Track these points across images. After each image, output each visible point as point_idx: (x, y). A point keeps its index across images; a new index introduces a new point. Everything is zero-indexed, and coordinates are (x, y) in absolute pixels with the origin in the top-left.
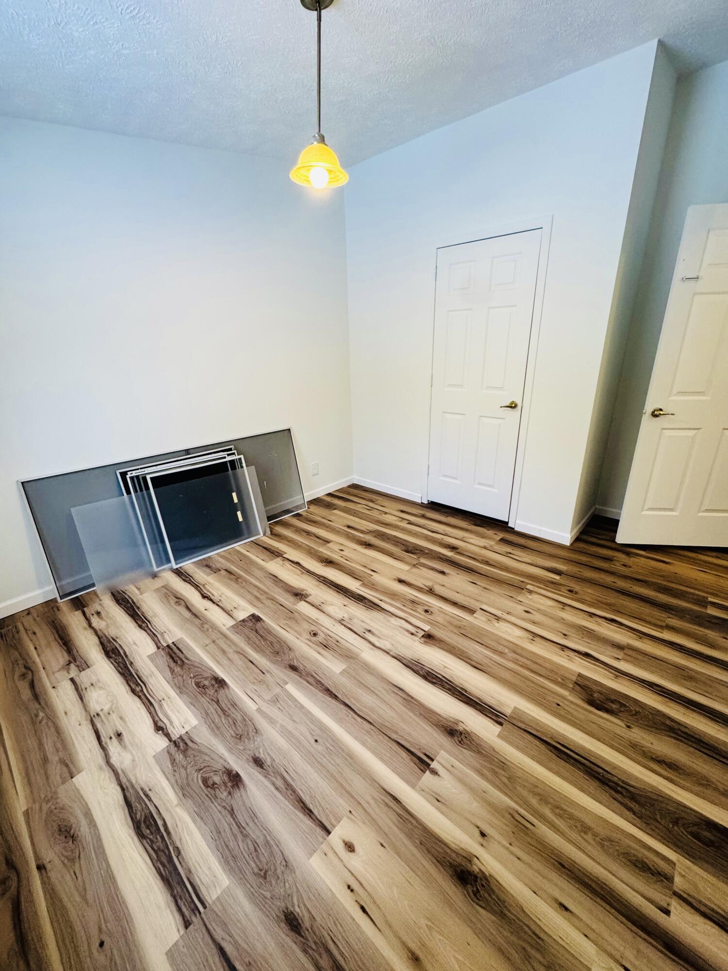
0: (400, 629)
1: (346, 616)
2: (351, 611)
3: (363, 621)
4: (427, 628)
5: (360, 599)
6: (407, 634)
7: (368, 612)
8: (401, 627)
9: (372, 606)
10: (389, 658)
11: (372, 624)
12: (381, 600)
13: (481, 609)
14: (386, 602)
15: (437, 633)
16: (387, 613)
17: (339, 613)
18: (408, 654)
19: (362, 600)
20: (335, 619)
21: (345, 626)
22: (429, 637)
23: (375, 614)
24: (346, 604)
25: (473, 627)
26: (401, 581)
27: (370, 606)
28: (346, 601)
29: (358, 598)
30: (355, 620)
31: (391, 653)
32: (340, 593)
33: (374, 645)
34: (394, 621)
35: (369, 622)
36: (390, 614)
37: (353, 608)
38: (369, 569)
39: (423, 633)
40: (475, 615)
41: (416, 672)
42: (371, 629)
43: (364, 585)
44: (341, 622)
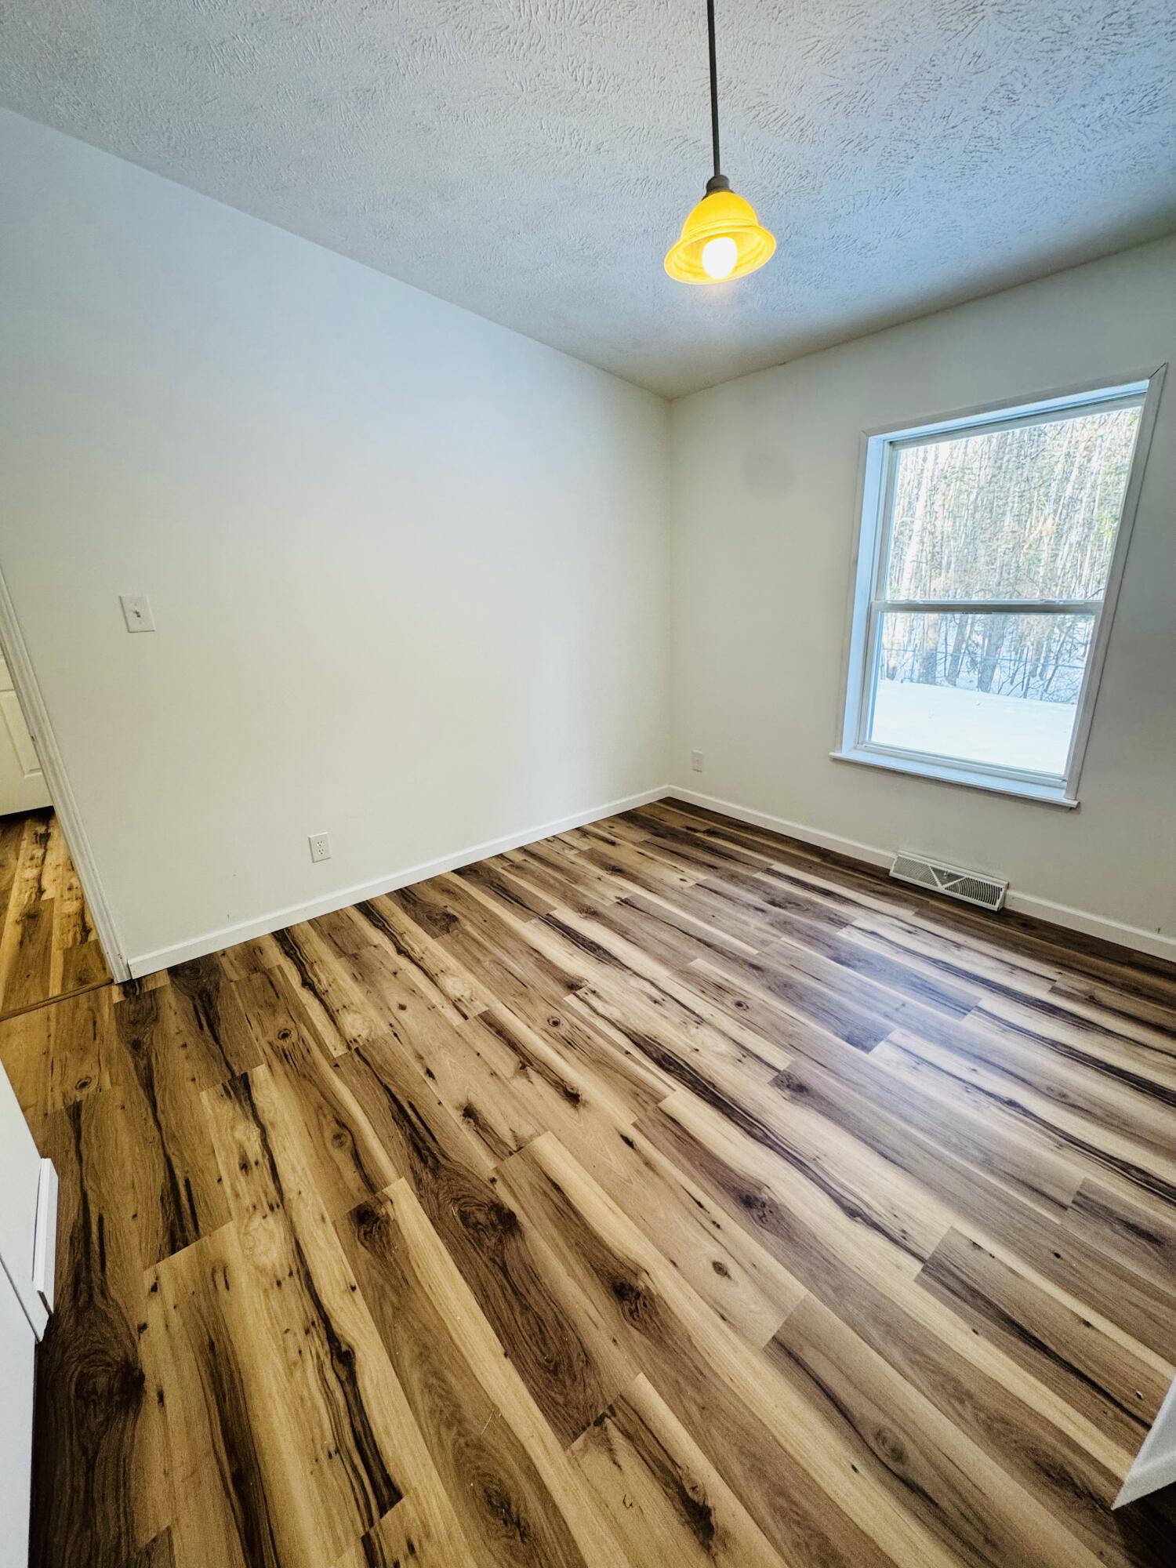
0: (608, 1000)
1: (693, 1031)
2: (683, 1037)
3: (665, 1017)
4: (570, 999)
5: (668, 1062)
6: (601, 993)
7: (655, 1033)
8: (606, 1002)
9: (646, 1045)
10: (636, 968)
11: (651, 1012)
12: (627, 1053)
13: (465, 1017)
14: (620, 1048)
15: (556, 990)
16: (624, 1029)
17: (703, 1035)
18: (609, 970)
19: (663, 1058)
20: (710, 1024)
21: (694, 1013)
22: (573, 986)
23: (641, 1027)
24: (694, 1054)
25: (499, 993)
26: (573, 1098)
27: (650, 1044)
28: (694, 1060)
29: (670, 1064)
30: (677, 1020)
31: (631, 972)
32: (709, 1082)
33: (652, 983)
34: (614, 1013)
35: (655, 1016)
36: (618, 1025)
37: (680, 1043)
38: (638, 1152)
39: (578, 992)
40: (485, 1009)
41: (606, 952)
42: (653, 1004)
43: (657, 1098)
44: (700, 1021)
